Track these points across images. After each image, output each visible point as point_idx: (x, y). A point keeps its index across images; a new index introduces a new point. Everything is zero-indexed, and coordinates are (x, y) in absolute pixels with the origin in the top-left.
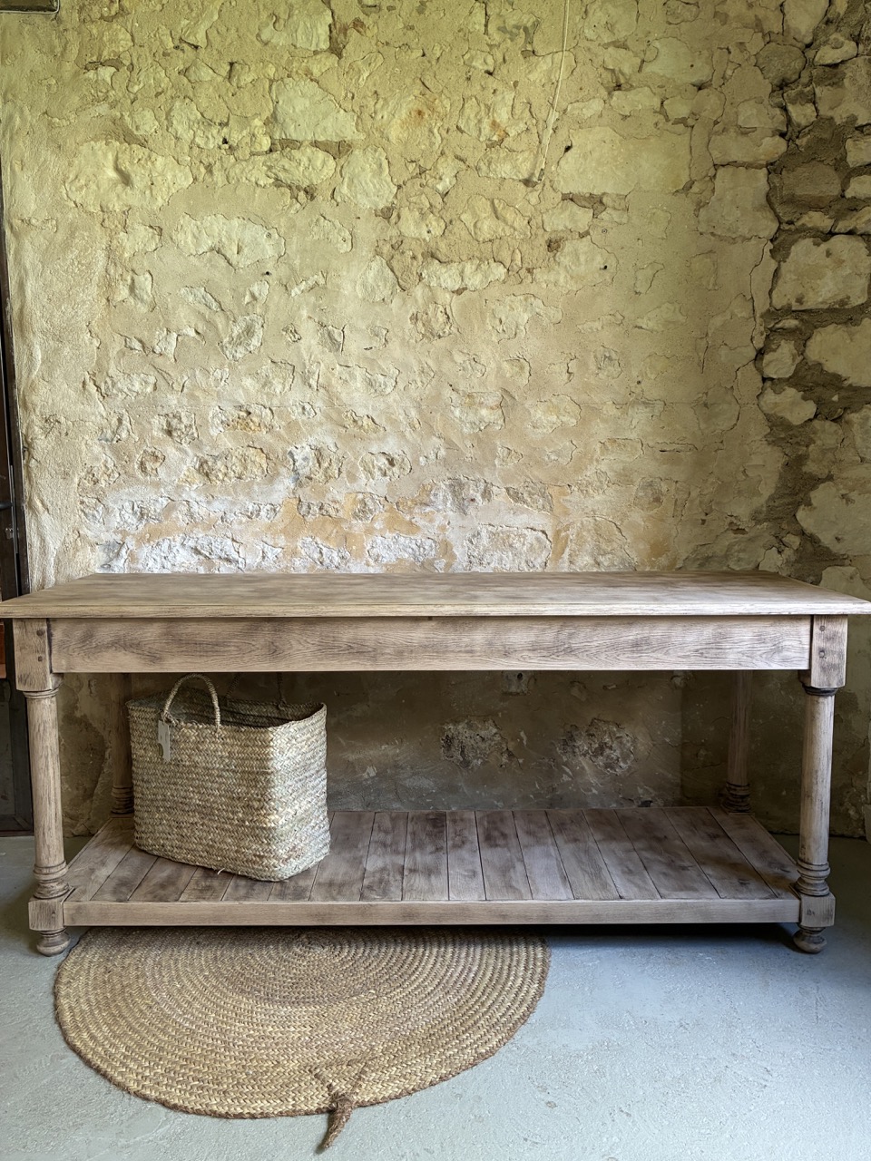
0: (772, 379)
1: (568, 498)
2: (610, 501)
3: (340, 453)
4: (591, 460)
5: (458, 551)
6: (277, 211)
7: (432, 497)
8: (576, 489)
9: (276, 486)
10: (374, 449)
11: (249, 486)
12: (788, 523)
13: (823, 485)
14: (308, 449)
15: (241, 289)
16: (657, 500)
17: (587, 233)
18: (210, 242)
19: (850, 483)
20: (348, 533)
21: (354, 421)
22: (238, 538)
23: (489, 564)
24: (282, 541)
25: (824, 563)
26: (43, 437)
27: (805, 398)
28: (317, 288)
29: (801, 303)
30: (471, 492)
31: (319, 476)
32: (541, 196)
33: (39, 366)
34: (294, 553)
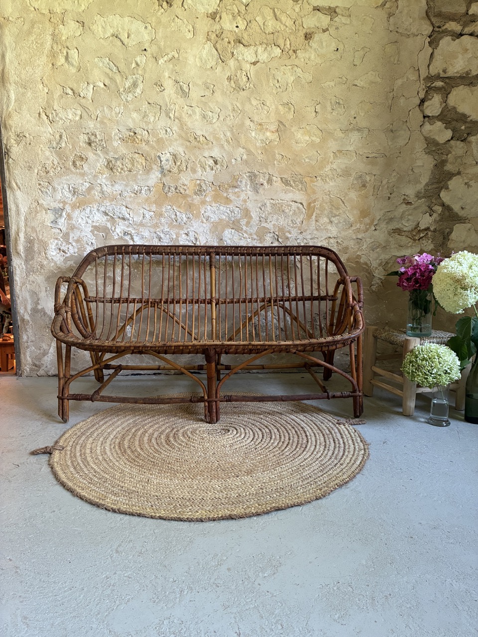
0: (428, 117)
1: (315, 184)
2: (338, 186)
3: (187, 157)
4: (328, 163)
5: (254, 215)
6: (151, 13)
7: (239, 183)
8: (320, 179)
9: (151, 176)
10: (206, 154)
11: (135, 176)
12: (436, 199)
13: (455, 177)
14: (168, 154)
15: (130, 60)
16: (364, 186)
17: (327, 30)
18: (112, 31)
19: (470, 176)
20: (191, 204)
21: (195, 138)
22: (129, 206)
23: (271, 222)
24: (154, 208)
25: (454, 222)
26: (16, 146)
27: (446, 128)
28: (173, 59)
29: (445, 73)
30: (261, 180)
31: (175, 170)
32: (301, 7)
33: (13, 103)
34: (161, 215)
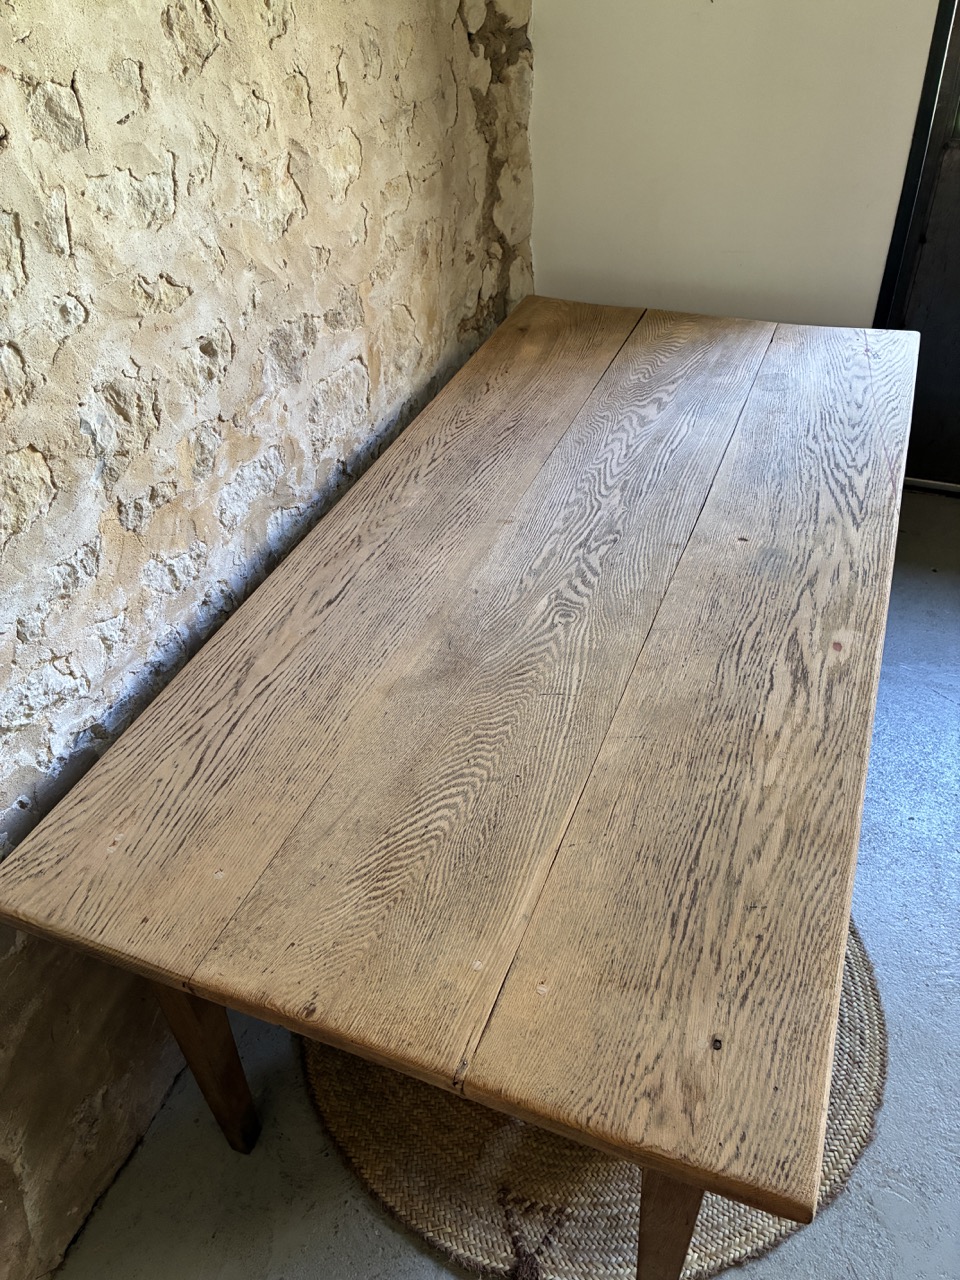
0: (470, 35)
1: (371, 293)
2: (401, 278)
3: (146, 374)
5: (305, 446)
7: (265, 380)
8: (376, 276)
9: (81, 505)
12: (491, 230)
13: (503, 169)
14: (93, 394)
19: (516, 160)
20: (194, 513)
21: (149, 296)
23: (331, 439)
24: (121, 598)
25: (510, 263)
27: (487, 57)
30: (298, 342)
31: (135, 442)
34: (143, 602)
